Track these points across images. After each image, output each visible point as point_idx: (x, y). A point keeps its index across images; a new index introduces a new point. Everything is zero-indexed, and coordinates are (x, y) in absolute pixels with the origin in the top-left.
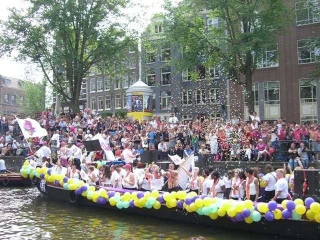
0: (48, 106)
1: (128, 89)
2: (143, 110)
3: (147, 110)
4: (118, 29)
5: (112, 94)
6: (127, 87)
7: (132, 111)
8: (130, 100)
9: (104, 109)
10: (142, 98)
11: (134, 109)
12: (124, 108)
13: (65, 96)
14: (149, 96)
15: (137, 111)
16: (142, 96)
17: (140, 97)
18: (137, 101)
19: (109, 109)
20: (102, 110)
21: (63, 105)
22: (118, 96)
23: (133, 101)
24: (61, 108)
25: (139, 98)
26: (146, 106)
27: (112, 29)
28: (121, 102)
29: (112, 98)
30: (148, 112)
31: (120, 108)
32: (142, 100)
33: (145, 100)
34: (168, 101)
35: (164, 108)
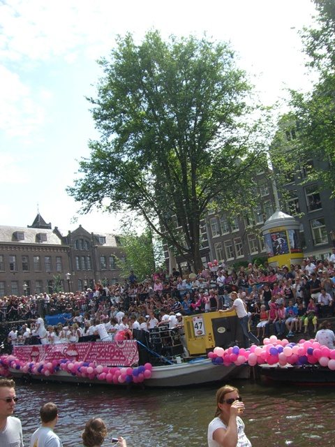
0: (159, 264)
1: (263, 225)
2: (290, 250)
3: (294, 251)
4: (236, 145)
5: (243, 235)
6: (262, 223)
7: (275, 255)
8: (269, 240)
9: (235, 257)
10: (286, 234)
11: (276, 252)
12: (262, 251)
13: (180, 248)
14: (295, 230)
15: (281, 254)
16: (285, 231)
17: (282, 233)
18: (279, 240)
19: (243, 256)
20: (233, 259)
21: (179, 261)
22: (252, 237)
23: (273, 241)
24: (177, 265)
26: (293, 245)
27: (227, 146)
28: (257, 243)
29: (243, 240)
30: (297, 252)
31: (257, 252)
32: (285, 238)
33: (290, 237)
34: (322, 232)
35: (318, 243)
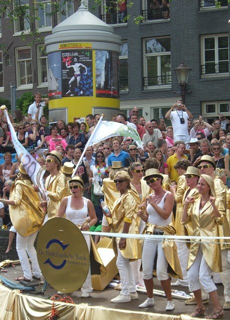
1: (50, 33)
2: (94, 91)
3: (103, 92)
5: (9, 47)
6: (49, 28)
7: (64, 95)
8: (56, 65)
10: (91, 58)
11: (67, 89)
12: (42, 85)
14: (110, 52)
15: (76, 95)
16: (91, 51)
17: (84, 55)
18: (76, 67)
19: (1, 89)
22: (23, 54)
23: (64, 67)
25: (82, 58)
26: (102, 80)
28: (32, 70)
29: (7, 57)
30: (108, 96)
31: (30, 86)
32: (90, 65)
33: (99, 65)
34: (162, 65)
35: (150, 84)
